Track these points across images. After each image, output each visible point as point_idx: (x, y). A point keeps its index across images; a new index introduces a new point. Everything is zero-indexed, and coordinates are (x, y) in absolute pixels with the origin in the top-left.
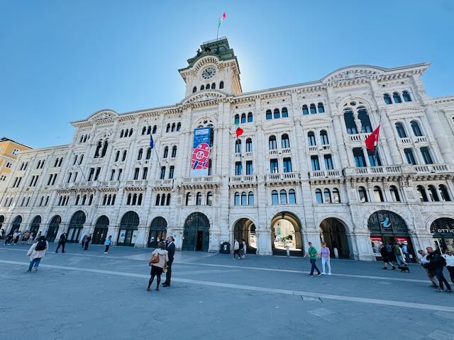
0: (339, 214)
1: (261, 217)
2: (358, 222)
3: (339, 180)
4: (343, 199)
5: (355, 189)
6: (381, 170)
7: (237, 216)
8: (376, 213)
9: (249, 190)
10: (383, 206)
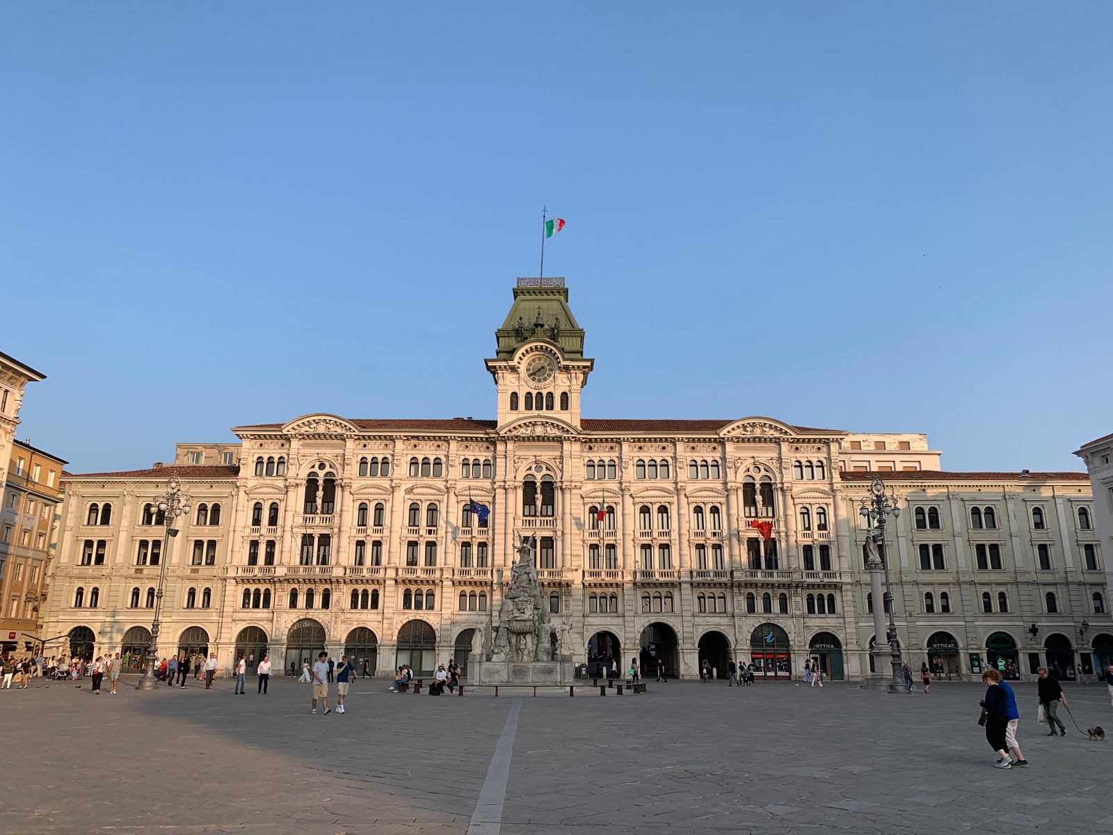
0: (722, 627)
1: (627, 629)
2: (741, 638)
3: (726, 584)
4: (729, 609)
5: (742, 597)
6: (771, 575)
7: (595, 628)
8: (761, 625)
9: (611, 590)
10: (769, 618)
